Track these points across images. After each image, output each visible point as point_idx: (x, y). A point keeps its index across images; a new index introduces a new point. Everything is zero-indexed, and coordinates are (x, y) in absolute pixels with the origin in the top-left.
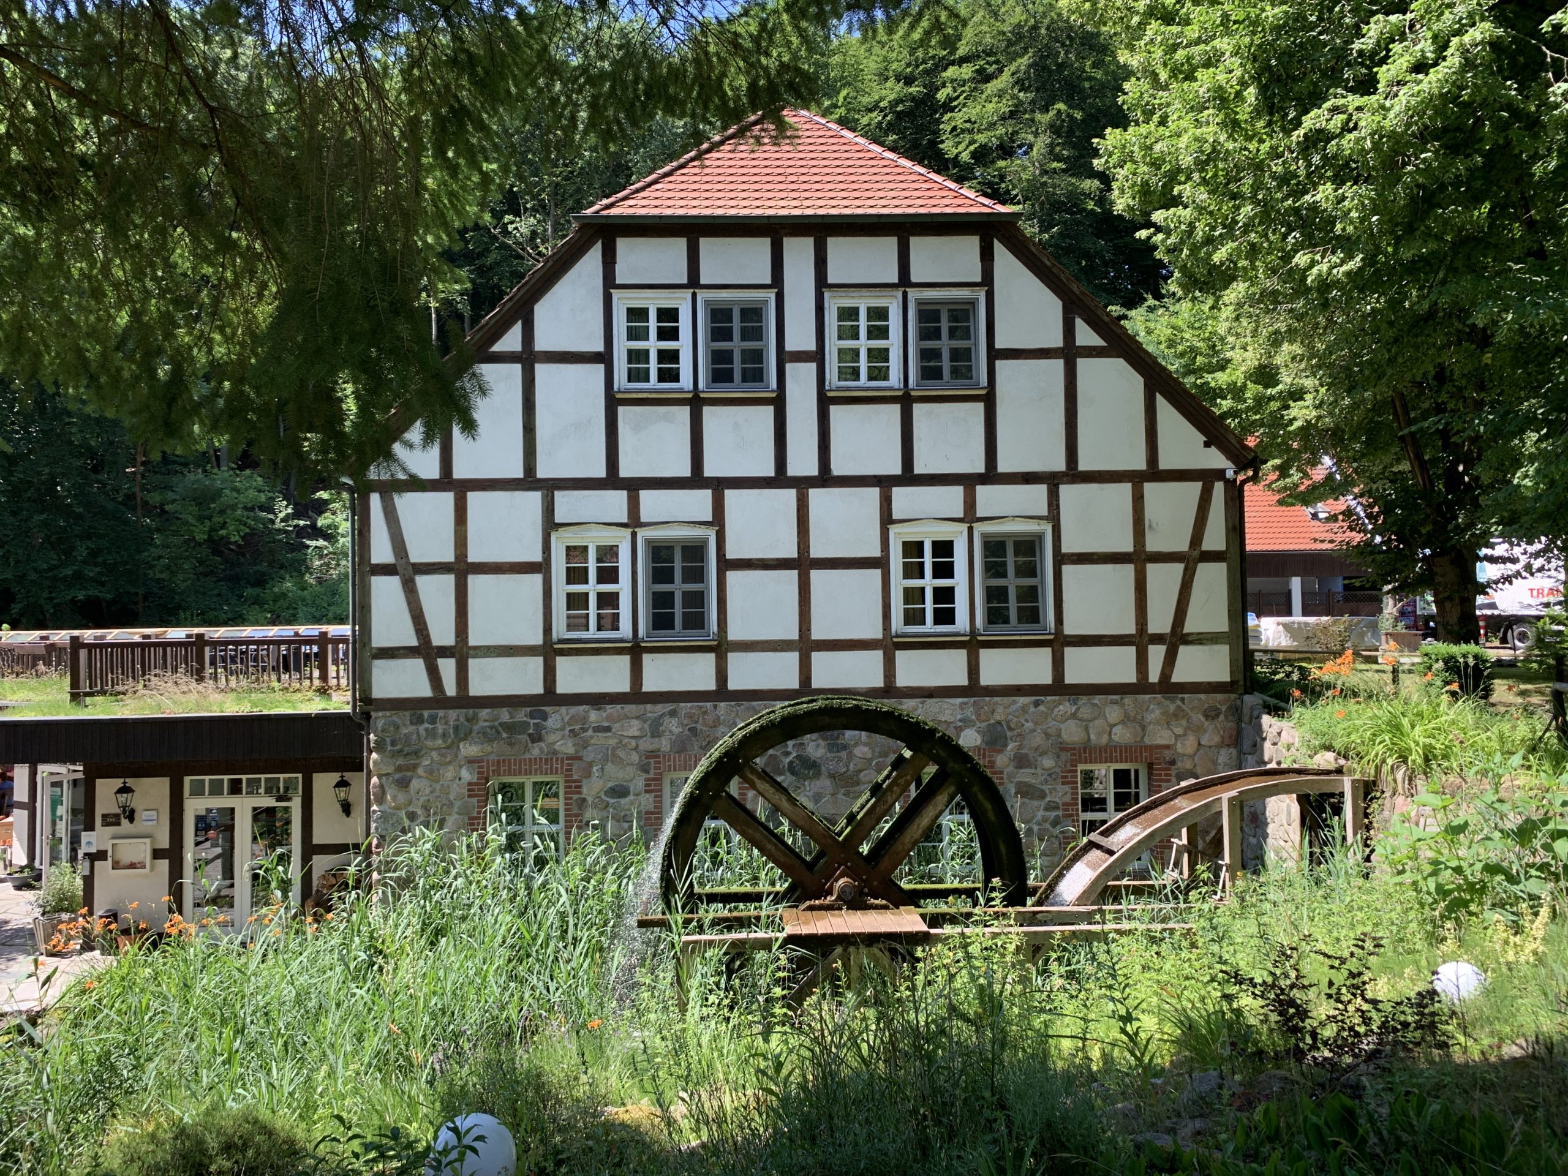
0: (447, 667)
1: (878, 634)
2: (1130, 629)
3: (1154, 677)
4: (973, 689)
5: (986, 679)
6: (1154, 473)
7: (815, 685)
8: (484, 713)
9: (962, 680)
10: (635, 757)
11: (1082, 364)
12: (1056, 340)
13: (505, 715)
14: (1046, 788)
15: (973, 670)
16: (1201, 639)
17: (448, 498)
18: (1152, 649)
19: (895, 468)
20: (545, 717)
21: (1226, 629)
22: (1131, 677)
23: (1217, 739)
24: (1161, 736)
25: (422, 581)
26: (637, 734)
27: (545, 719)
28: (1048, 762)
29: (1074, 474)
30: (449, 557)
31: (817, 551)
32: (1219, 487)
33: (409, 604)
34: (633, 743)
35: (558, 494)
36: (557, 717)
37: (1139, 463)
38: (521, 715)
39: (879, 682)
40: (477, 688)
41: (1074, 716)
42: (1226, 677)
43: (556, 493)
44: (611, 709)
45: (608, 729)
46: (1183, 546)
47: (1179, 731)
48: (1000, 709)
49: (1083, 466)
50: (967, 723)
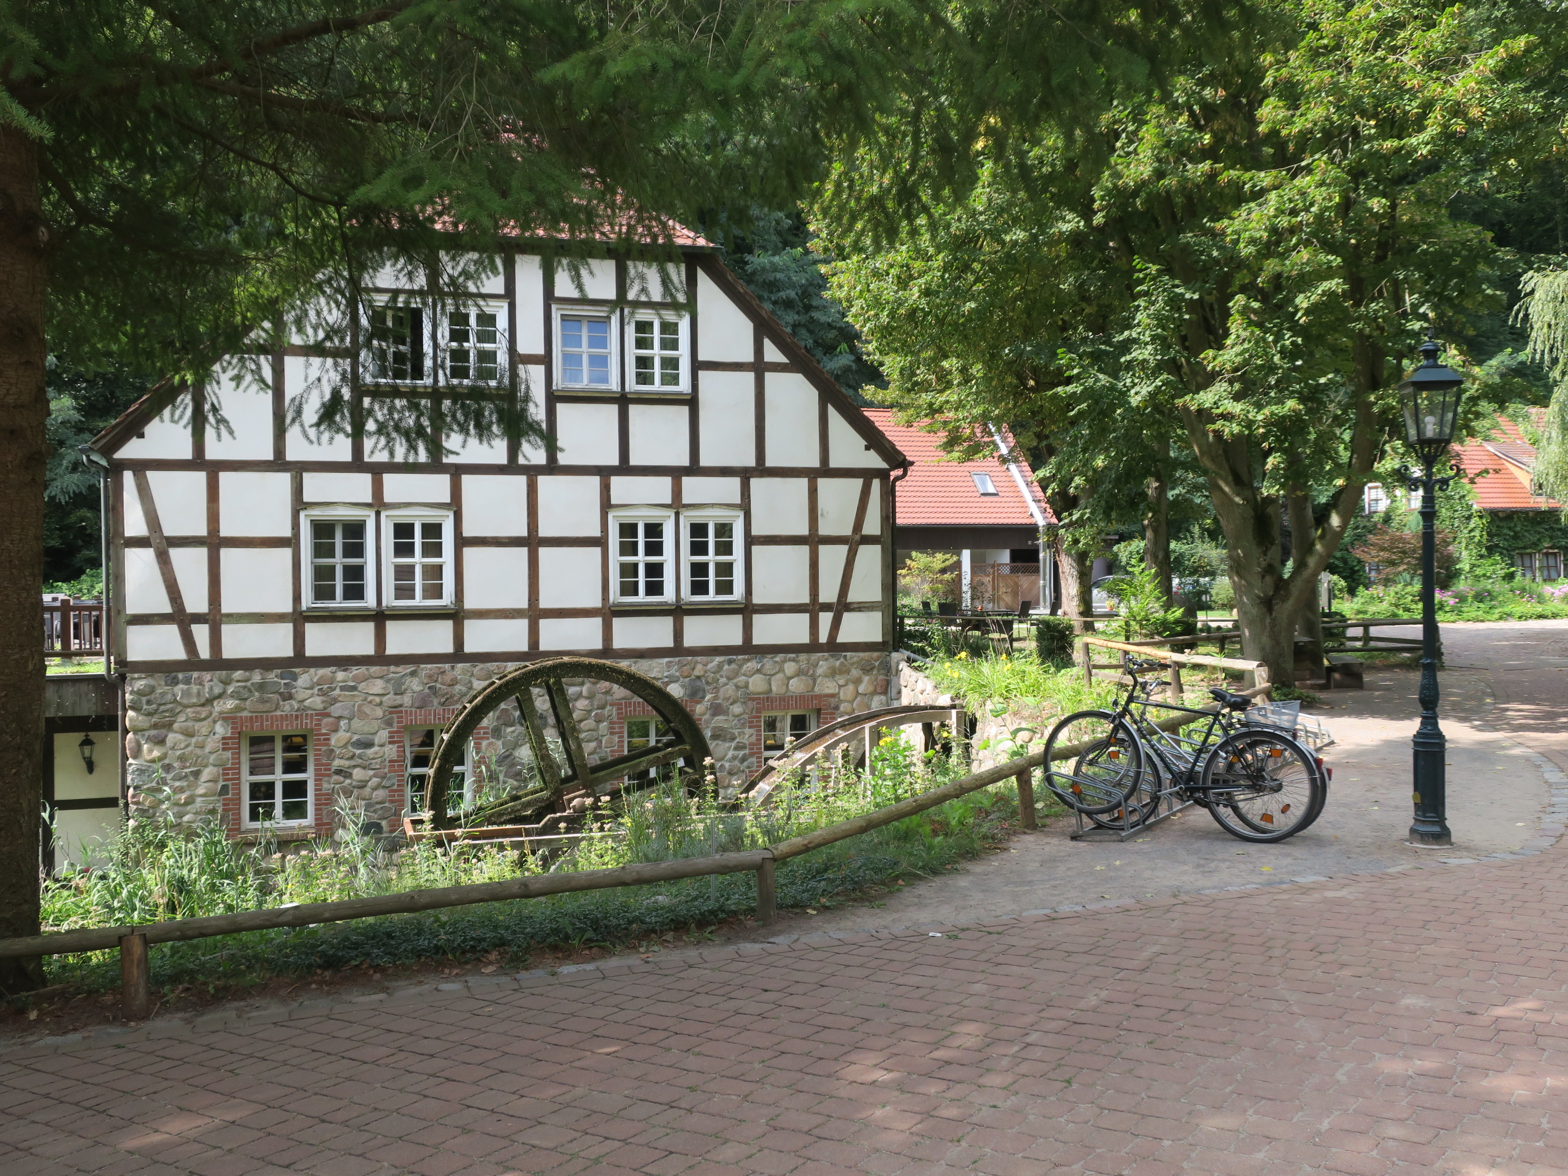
0: (201, 633)
1: (599, 604)
2: (805, 599)
3: (823, 638)
4: (678, 650)
5: (689, 641)
6: (826, 471)
7: (543, 647)
8: (238, 674)
9: (669, 643)
10: (379, 712)
11: (769, 377)
12: (748, 356)
13: (257, 677)
14: (736, 732)
15: (678, 634)
16: (861, 607)
17: (200, 478)
18: (822, 615)
19: (614, 460)
20: (295, 678)
21: (879, 598)
22: (805, 639)
23: (871, 689)
24: (827, 687)
25: (175, 554)
26: (381, 692)
27: (295, 680)
28: (737, 709)
29: (762, 470)
30: (202, 531)
31: (544, 531)
32: (876, 484)
33: (163, 574)
34: (378, 699)
35: (306, 476)
36: (305, 678)
37: (815, 463)
38: (272, 676)
39: (598, 645)
40: (228, 652)
41: (758, 671)
42: (879, 639)
43: (305, 475)
44: (355, 671)
45: (354, 688)
46: (848, 531)
47: (841, 682)
48: (699, 667)
49: (770, 462)
50: (673, 680)
